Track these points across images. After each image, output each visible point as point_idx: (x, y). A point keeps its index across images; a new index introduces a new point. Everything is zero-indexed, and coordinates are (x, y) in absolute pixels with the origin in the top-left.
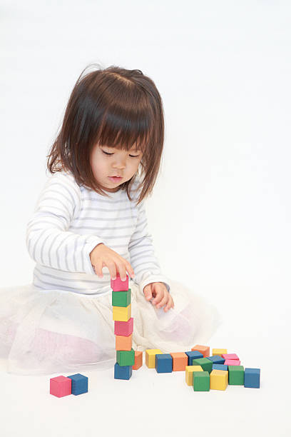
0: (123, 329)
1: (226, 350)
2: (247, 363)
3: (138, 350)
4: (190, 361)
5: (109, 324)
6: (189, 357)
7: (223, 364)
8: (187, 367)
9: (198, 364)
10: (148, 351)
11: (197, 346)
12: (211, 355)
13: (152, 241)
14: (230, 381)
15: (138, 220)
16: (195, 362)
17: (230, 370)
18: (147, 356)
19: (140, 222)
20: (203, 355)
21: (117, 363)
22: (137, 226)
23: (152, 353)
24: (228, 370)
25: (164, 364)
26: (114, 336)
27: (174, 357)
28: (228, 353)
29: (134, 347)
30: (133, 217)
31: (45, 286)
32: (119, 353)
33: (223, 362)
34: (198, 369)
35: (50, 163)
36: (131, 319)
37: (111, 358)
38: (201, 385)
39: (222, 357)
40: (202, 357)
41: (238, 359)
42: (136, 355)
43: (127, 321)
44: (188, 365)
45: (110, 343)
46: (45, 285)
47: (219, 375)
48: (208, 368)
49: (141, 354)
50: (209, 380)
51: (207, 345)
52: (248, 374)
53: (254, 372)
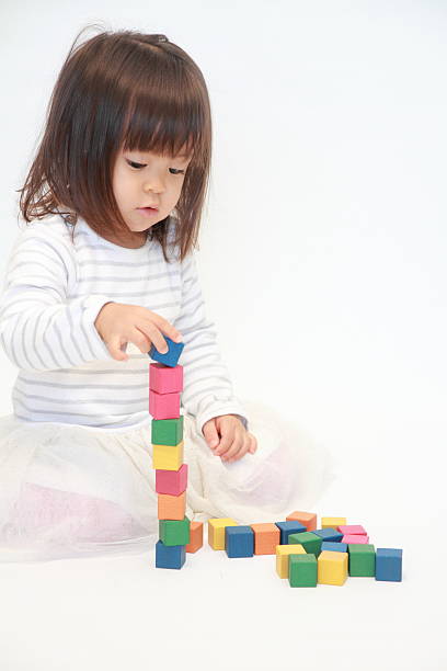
0: (170, 482)
1: (344, 519)
2: (379, 541)
3: (195, 520)
4: (284, 537)
5: (146, 477)
6: (281, 531)
7: (340, 541)
8: (280, 547)
9: (297, 542)
10: (213, 522)
11: (296, 512)
12: (319, 527)
13: (215, 335)
14: (351, 571)
15: (183, 294)
16: (293, 539)
17: (351, 551)
18: (211, 528)
19: (189, 297)
20: (305, 526)
21: (160, 541)
22: (182, 306)
23: (220, 525)
24: (348, 551)
25: (241, 543)
26: (155, 496)
27: (256, 531)
28: (348, 524)
29: (189, 514)
30: (172, 289)
31: (34, 416)
32: (164, 524)
33: (339, 539)
34: (298, 549)
35: (24, 201)
36: (184, 467)
37: (149, 533)
38: (302, 576)
39: (339, 530)
40: (304, 530)
41: (366, 534)
42: (193, 527)
43: (177, 469)
44: (281, 544)
45: (149, 507)
46: (34, 414)
47: (333, 559)
48: (314, 549)
49: (202, 526)
50: (315, 567)
51: (312, 511)
52: (383, 559)
53: (392, 555)
